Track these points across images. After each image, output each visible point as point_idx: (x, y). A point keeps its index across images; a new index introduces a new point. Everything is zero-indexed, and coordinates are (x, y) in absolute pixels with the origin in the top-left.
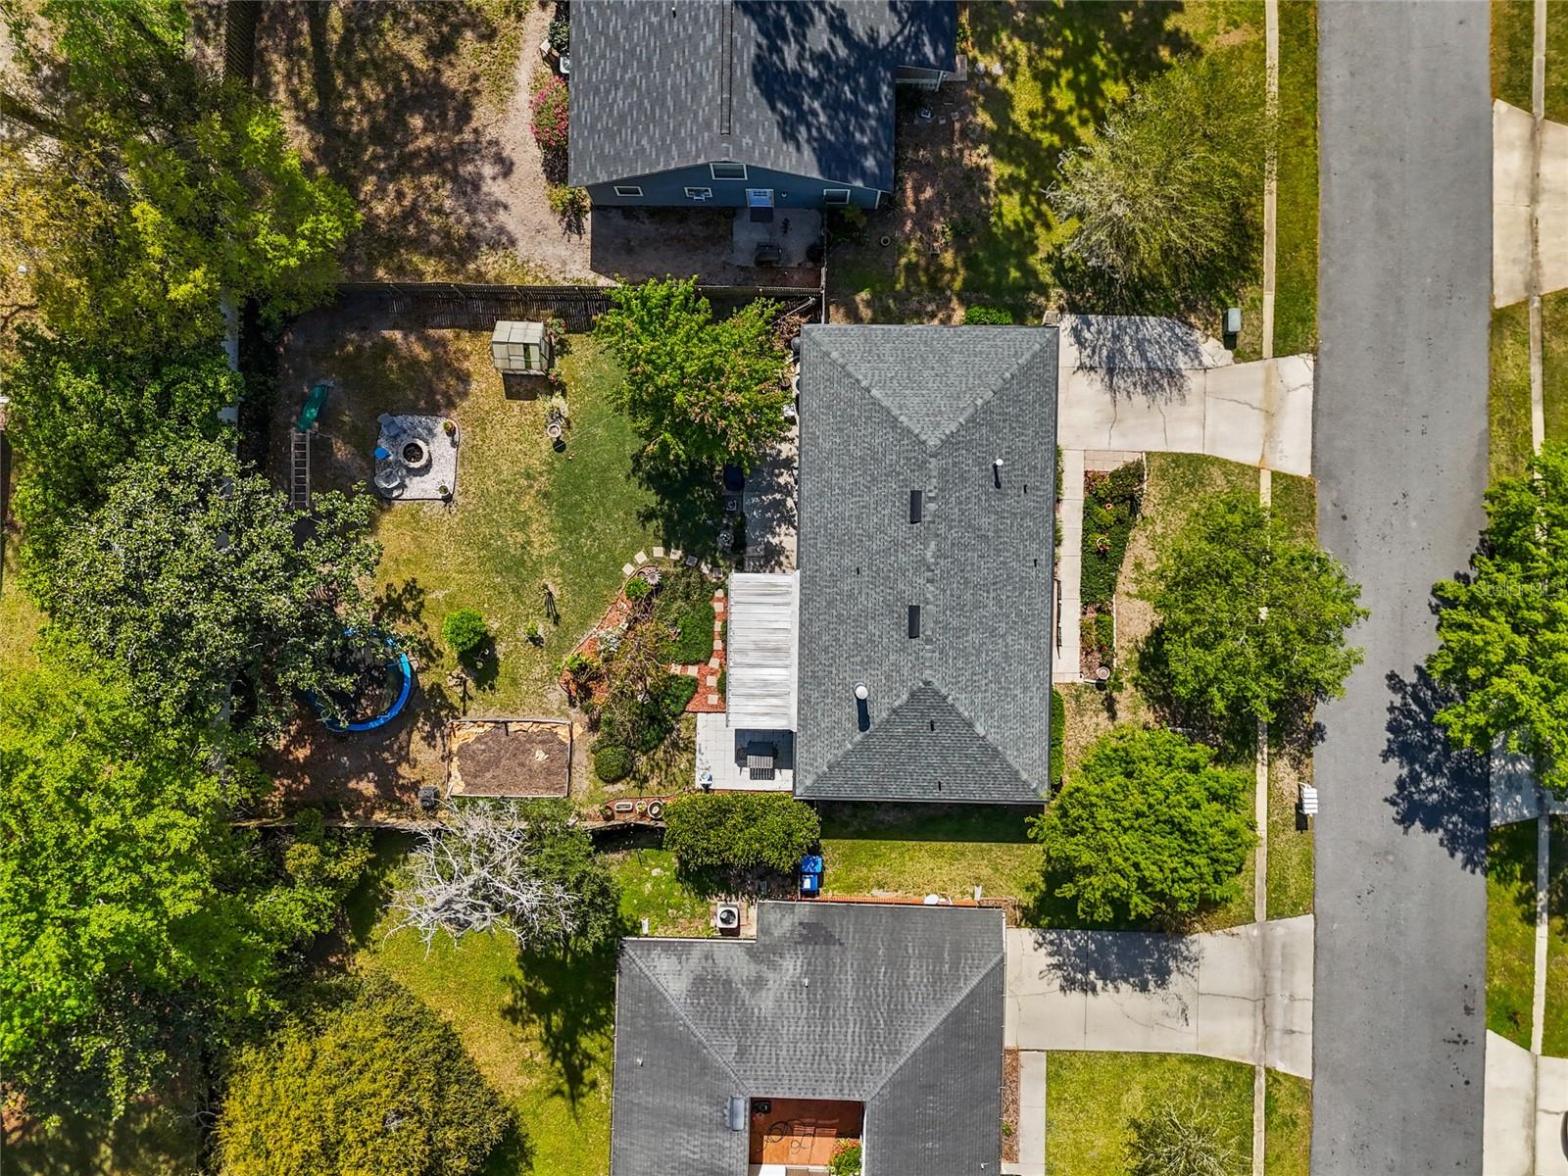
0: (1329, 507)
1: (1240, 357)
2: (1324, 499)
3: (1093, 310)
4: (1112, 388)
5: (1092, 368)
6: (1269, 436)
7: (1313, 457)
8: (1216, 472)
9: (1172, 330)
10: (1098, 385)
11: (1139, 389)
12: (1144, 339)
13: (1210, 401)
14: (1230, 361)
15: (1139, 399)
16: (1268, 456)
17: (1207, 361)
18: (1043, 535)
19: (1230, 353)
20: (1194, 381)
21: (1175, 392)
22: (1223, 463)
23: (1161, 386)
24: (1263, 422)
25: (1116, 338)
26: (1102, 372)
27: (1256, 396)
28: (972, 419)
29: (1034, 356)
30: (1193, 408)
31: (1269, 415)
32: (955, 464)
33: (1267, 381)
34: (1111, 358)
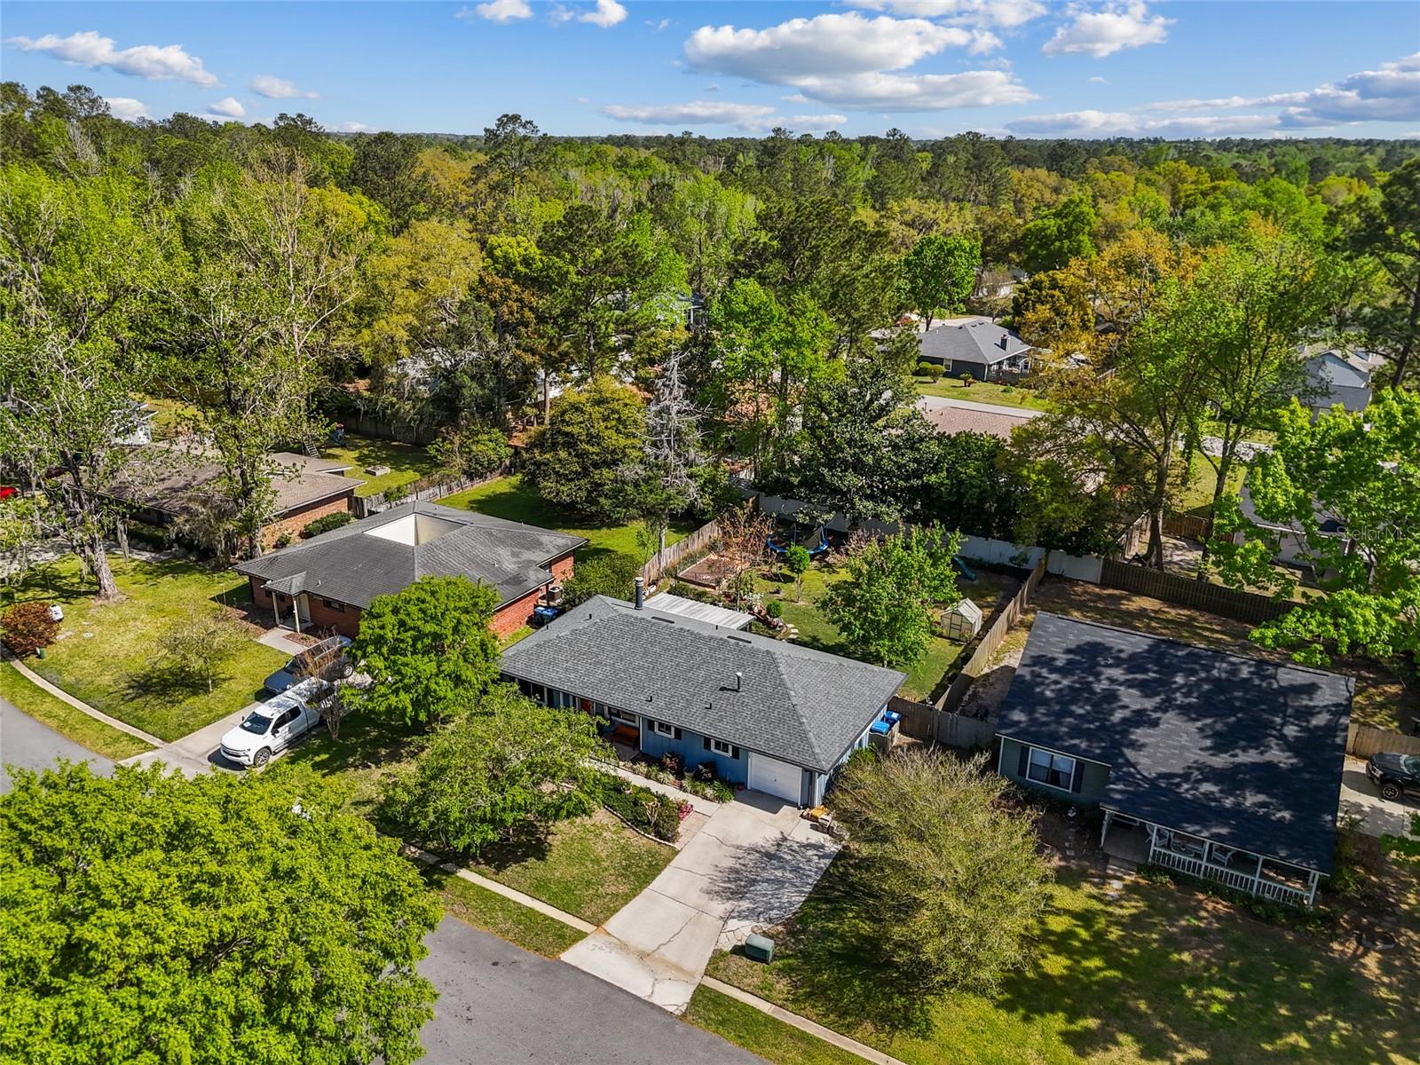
0: (516, 957)
1: (718, 956)
2: (528, 958)
3: (833, 864)
4: (752, 850)
5: (779, 845)
6: (623, 947)
7: (575, 968)
8: (623, 889)
9: (780, 908)
10: (761, 842)
11: (737, 866)
12: (783, 887)
13: (693, 913)
14: (720, 946)
15: (730, 863)
16: (607, 938)
17: (733, 924)
18: (666, 712)
19: (728, 948)
20: (720, 907)
21: (716, 889)
22: (627, 898)
23: (729, 881)
24: (641, 947)
25: (796, 869)
26: (772, 850)
27: (670, 954)
28: (782, 683)
29: (811, 746)
30: (695, 896)
31: (643, 956)
32: (754, 663)
33: (679, 969)
34: (780, 859)
